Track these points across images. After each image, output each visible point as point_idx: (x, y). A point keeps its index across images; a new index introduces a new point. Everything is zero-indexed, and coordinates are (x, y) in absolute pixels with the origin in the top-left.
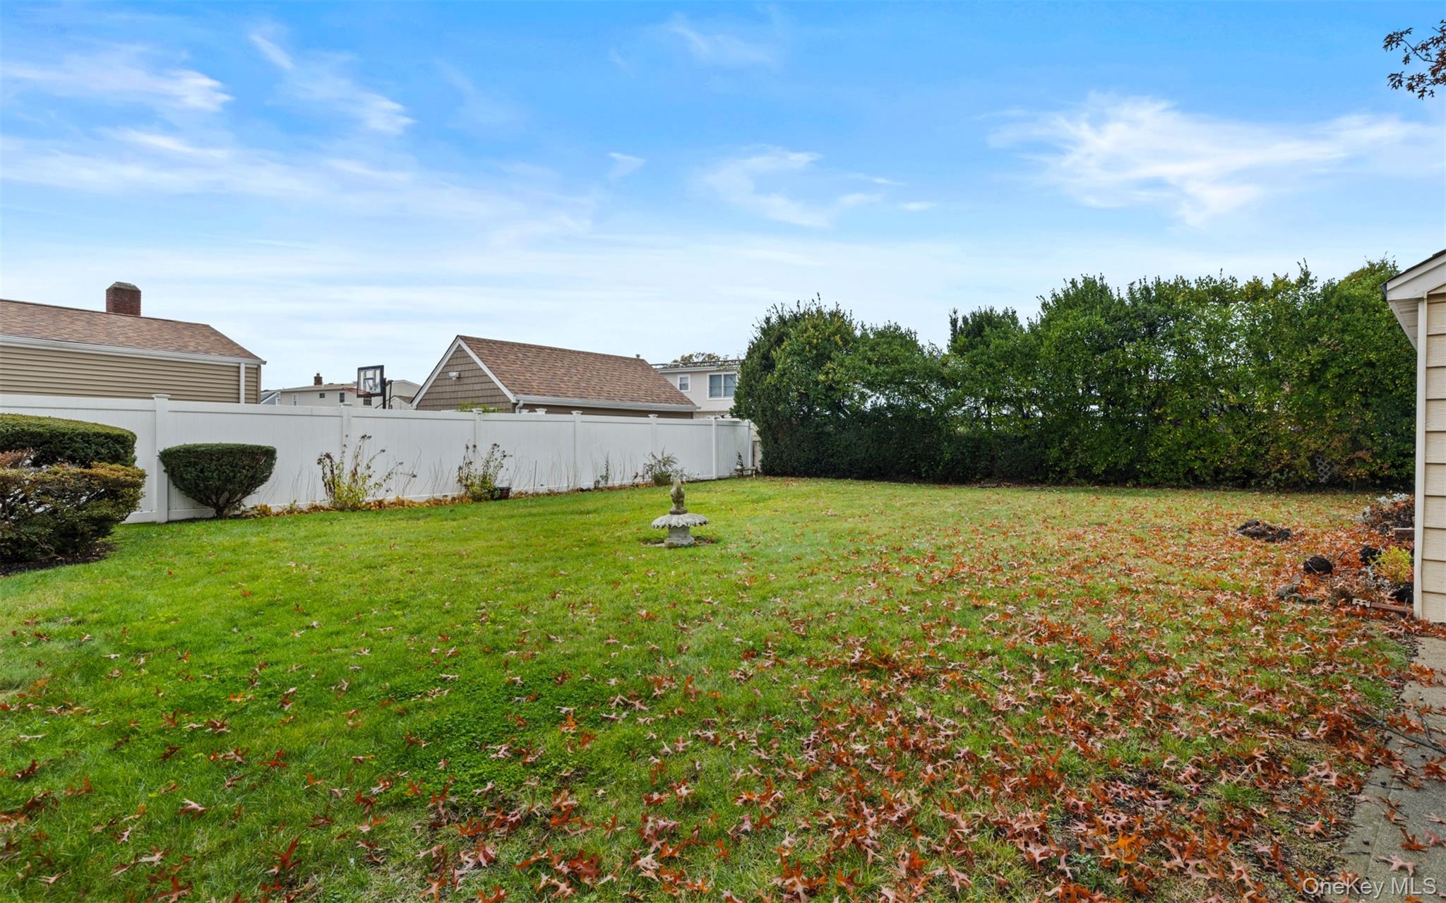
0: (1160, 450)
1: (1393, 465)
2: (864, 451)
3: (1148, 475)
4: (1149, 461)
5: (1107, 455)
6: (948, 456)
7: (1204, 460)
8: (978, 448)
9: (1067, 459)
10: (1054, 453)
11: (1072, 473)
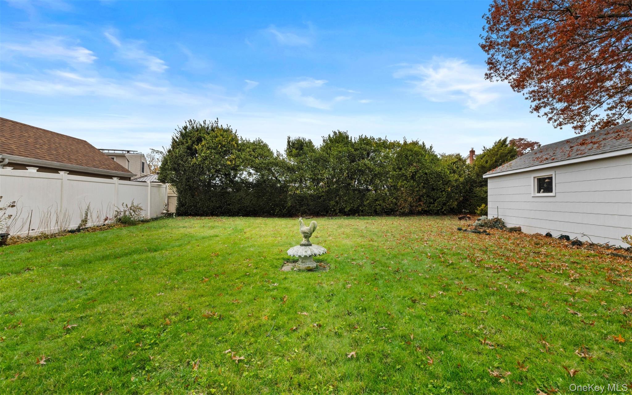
0: (368, 201)
1: (427, 207)
2: (249, 202)
3: (362, 211)
4: (364, 206)
5: (351, 203)
6: (290, 204)
7: (380, 205)
8: (303, 200)
9: (337, 205)
10: (332, 203)
11: (338, 211)
